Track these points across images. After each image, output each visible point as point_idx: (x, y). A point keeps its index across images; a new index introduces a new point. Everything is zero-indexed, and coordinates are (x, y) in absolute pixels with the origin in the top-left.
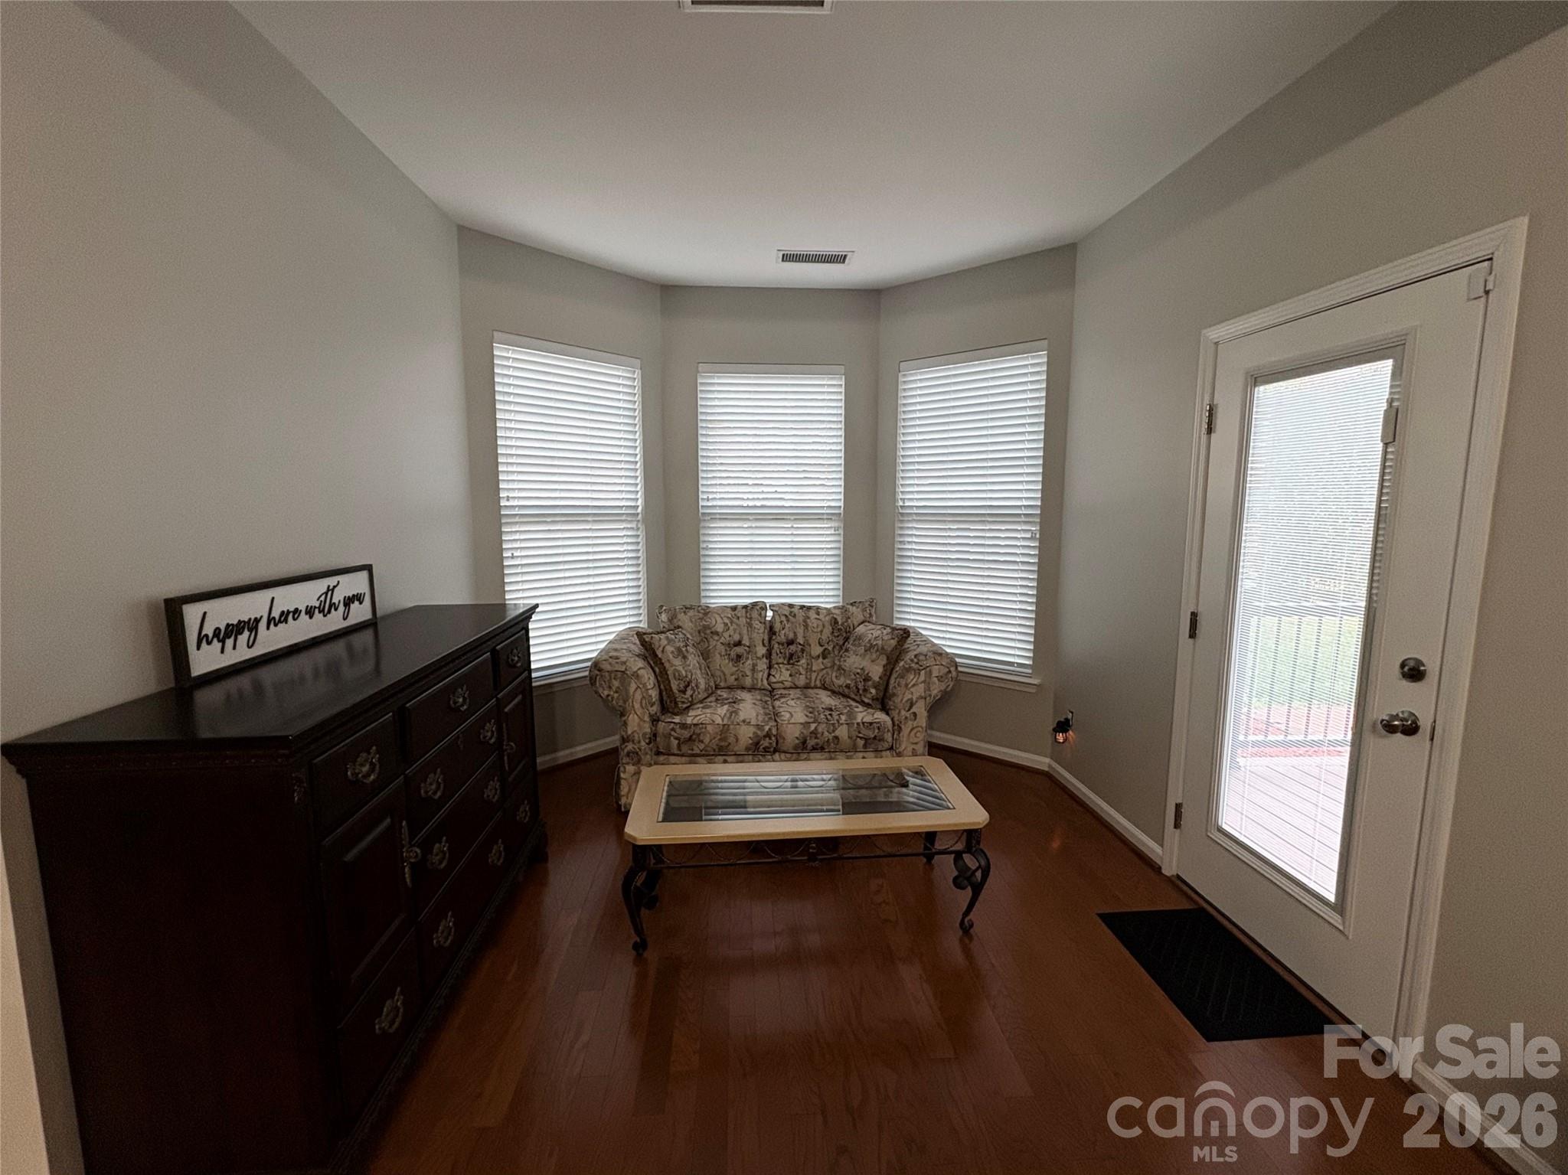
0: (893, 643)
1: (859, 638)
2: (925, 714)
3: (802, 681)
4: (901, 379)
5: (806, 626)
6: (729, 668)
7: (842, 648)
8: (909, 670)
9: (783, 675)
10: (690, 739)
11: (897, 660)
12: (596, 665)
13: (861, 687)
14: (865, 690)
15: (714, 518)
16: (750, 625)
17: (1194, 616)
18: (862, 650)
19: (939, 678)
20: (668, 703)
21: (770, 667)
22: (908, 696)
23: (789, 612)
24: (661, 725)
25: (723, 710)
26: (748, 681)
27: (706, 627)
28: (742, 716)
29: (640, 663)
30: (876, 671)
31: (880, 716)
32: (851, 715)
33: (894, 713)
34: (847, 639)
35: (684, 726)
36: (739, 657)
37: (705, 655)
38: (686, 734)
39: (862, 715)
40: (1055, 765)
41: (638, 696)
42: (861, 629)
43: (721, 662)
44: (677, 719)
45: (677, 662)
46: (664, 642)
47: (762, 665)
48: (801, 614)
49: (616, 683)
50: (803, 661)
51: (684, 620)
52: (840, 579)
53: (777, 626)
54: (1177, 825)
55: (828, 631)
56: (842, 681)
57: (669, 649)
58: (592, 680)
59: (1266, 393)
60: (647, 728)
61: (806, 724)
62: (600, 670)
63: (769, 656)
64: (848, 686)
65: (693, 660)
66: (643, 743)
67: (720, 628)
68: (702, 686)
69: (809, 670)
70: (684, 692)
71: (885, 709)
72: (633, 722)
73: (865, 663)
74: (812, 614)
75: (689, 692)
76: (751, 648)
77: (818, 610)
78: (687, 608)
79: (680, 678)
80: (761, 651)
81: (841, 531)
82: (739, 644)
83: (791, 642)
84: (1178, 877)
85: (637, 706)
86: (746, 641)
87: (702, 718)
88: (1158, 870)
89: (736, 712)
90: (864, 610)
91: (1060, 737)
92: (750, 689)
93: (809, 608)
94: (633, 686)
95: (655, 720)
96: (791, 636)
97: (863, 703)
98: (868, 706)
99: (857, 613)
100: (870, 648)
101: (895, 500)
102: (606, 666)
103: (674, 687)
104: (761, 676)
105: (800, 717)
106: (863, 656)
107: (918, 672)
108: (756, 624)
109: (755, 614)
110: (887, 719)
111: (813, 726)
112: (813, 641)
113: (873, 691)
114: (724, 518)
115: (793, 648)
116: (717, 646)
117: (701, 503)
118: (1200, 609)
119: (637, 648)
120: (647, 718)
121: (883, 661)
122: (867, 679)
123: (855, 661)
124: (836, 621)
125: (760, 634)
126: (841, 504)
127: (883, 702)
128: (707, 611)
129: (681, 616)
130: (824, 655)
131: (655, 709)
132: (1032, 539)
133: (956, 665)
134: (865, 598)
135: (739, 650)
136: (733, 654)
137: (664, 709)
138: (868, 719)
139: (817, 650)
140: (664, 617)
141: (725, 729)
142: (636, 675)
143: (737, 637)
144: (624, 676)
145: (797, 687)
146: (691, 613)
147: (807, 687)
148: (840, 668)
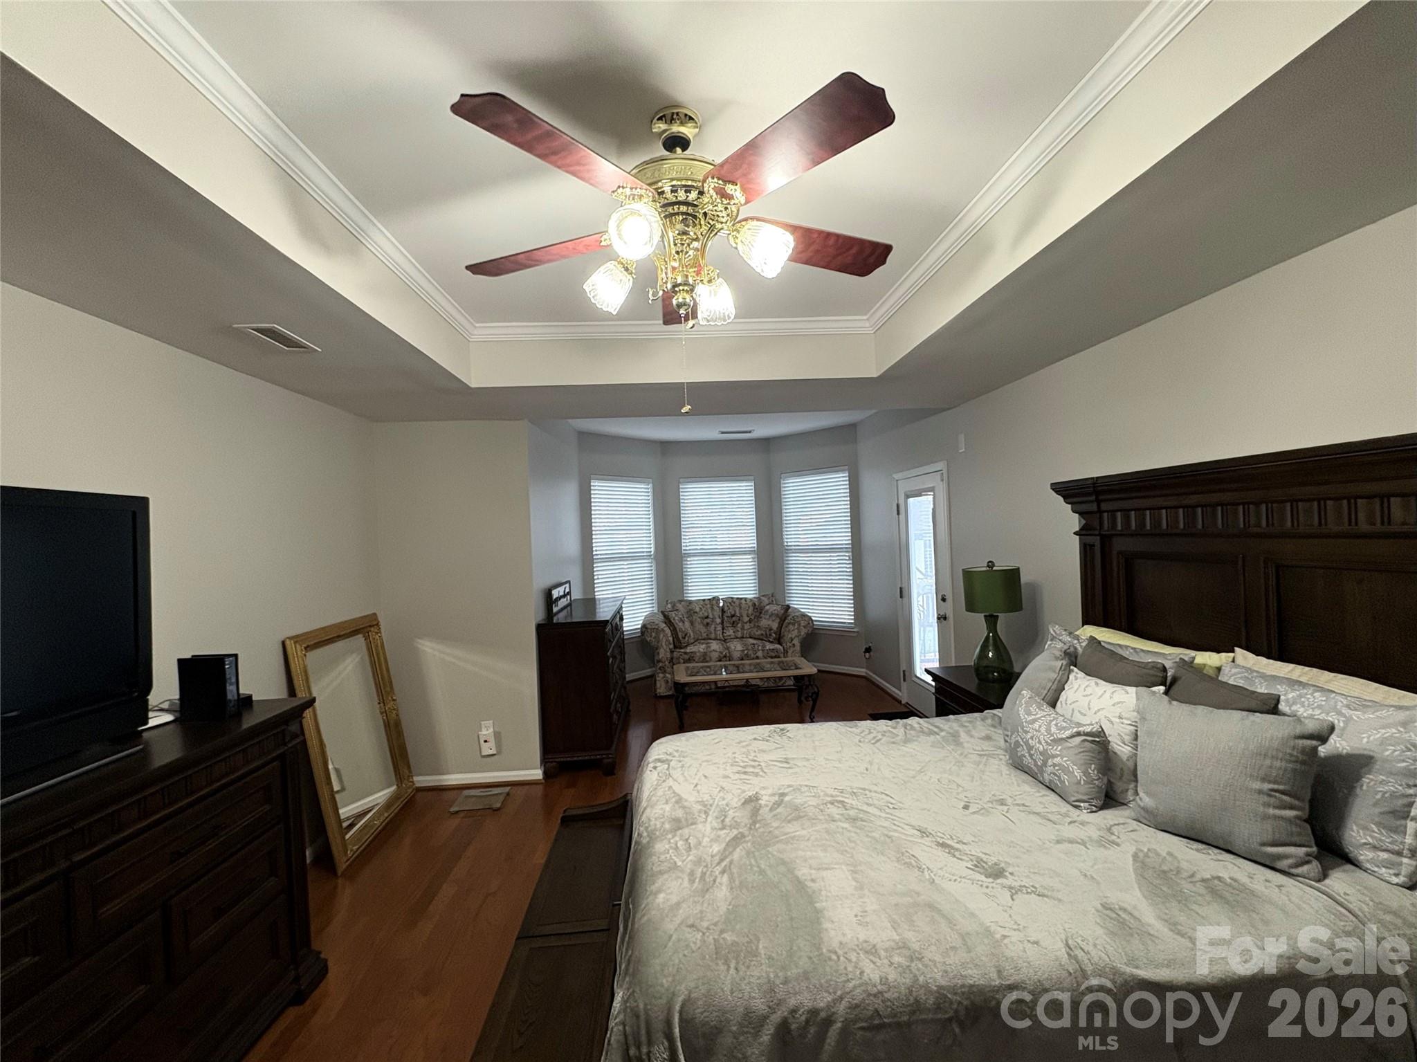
0: (782, 612)
1: (767, 611)
2: (799, 644)
3: (739, 634)
4: (782, 482)
5: (740, 608)
6: (703, 630)
7: (759, 617)
8: (789, 624)
9: (730, 632)
10: (689, 659)
11: (785, 619)
12: (644, 626)
13: (768, 633)
14: (770, 635)
15: (690, 555)
16: (712, 608)
17: (901, 589)
18: (768, 617)
19: (804, 627)
20: (678, 644)
21: (723, 629)
22: (790, 636)
23: (731, 601)
24: (675, 653)
25: (704, 646)
26: (713, 636)
27: (691, 610)
28: (712, 648)
29: (664, 625)
30: (775, 626)
31: (778, 646)
32: (764, 646)
33: (784, 645)
34: (761, 613)
35: (686, 653)
36: (708, 624)
37: (692, 623)
38: (687, 657)
39: (769, 646)
40: (869, 672)
41: (664, 640)
42: (768, 607)
43: (700, 627)
44: (682, 650)
45: (680, 624)
46: (674, 615)
47: (719, 628)
48: (737, 602)
49: (654, 634)
50: (739, 625)
51: (679, 606)
52: (757, 585)
53: (726, 609)
54: (904, 680)
55: (751, 608)
56: (759, 632)
57: (676, 618)
58: (643, 633)
59: (911, 500)
60: (669, 655)
61: (743, 651)
62: (646, 628)
63: (722, 623)
64: (762, 635)
65: (687, 624)
66: (667, 663)
67: (697, 610)
68: (692, 636)
69: (743, 628)
70: (684, 638)
71: (780, 643)
72: (662, 652)
73: (770, 622)
74: (743, 601)
75: (687, 639)
76: (713, 619)
77: (746, 599)
78: (680, 601)
79: (682, 632)
80: (718, 621)
81: (756, 560)
82: (707, 617)
83: (733, 616)
84: (907, 703)
85: (664, 644)
86: (711, 616)
87: (694, 650)
88: (900, 702)
89: (709, 647)
90: (769, 598)
91: (867, 655)
92: (716, 639)
93: (741, 599)
94: (662, 636)
95: (672, 652)
96: (733, 613)
97: (769, 641)
98: (772, 642)
99: (765, 600)
100: (772, 614)
101: (783, 542)
102: (649, 626)
103: (680, 636)
104: (720, 633)
105: (739, 647)
106: (769, 619)
107: (794, 624)
108: (715, 607)
109: (714, 602)
110: (781, 648)
111: (746, 652)
112: (745, 616)
113: (774, 635)
114: (695, 555)
115: (734, 619)
116: (697, 618)
117: (683, 548)
118: (903, 586)
119: (662, 617)
120: (668, 650)
121: (778, 620)
122: (771, 630)
123: (764, 622)
124: (755, 605)
125: (717, 613)
126: (755, 545)
127: (779, 640)
128: (691, 602)
129: (678, 605)
130: (750, 621)
131: (672, 646)
132: (849, 560)
133: (812, 620)
134: (769, 592)
135: (708, 620)
136: (705, 622)
137: (675, 647)
138: (772, 648)
139: (746, 619)
140: (669, 606)
141: (705, 654)
142: (663, 630)
143: (706, 614)
144: (658, 631)
145: (737, 638)
146: (683, 603)
147: (743, 637)
148: (758, 626)
